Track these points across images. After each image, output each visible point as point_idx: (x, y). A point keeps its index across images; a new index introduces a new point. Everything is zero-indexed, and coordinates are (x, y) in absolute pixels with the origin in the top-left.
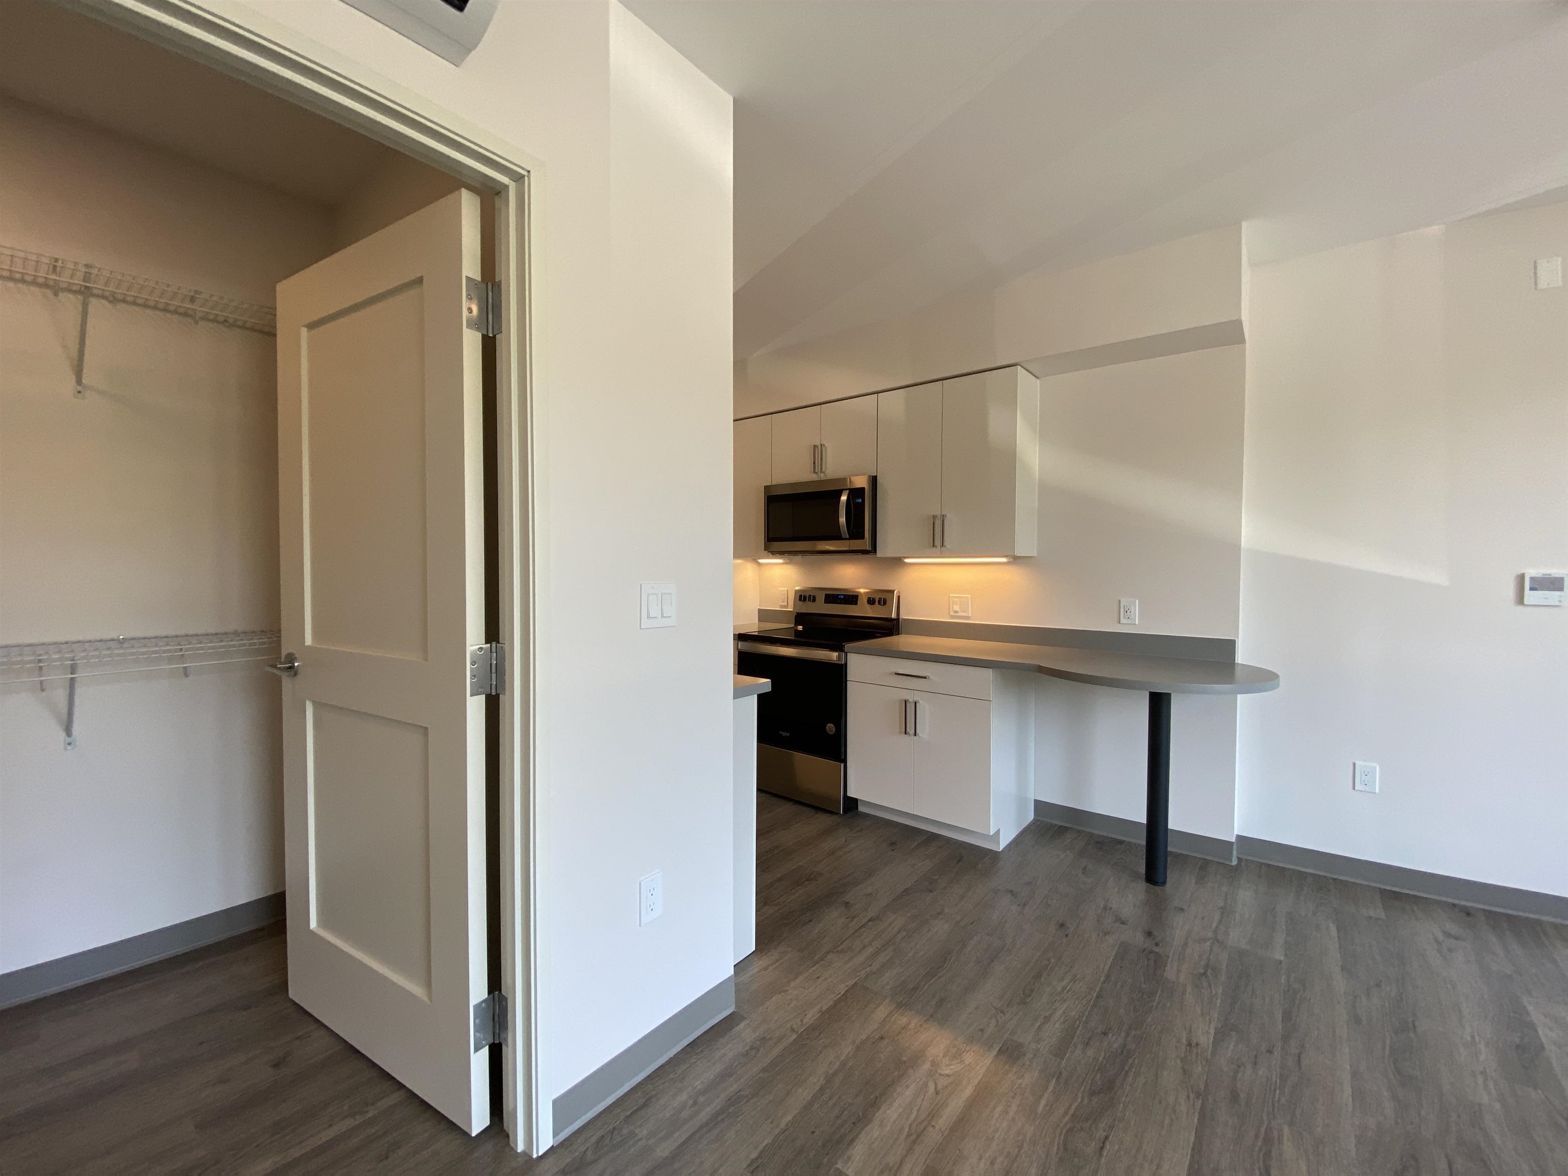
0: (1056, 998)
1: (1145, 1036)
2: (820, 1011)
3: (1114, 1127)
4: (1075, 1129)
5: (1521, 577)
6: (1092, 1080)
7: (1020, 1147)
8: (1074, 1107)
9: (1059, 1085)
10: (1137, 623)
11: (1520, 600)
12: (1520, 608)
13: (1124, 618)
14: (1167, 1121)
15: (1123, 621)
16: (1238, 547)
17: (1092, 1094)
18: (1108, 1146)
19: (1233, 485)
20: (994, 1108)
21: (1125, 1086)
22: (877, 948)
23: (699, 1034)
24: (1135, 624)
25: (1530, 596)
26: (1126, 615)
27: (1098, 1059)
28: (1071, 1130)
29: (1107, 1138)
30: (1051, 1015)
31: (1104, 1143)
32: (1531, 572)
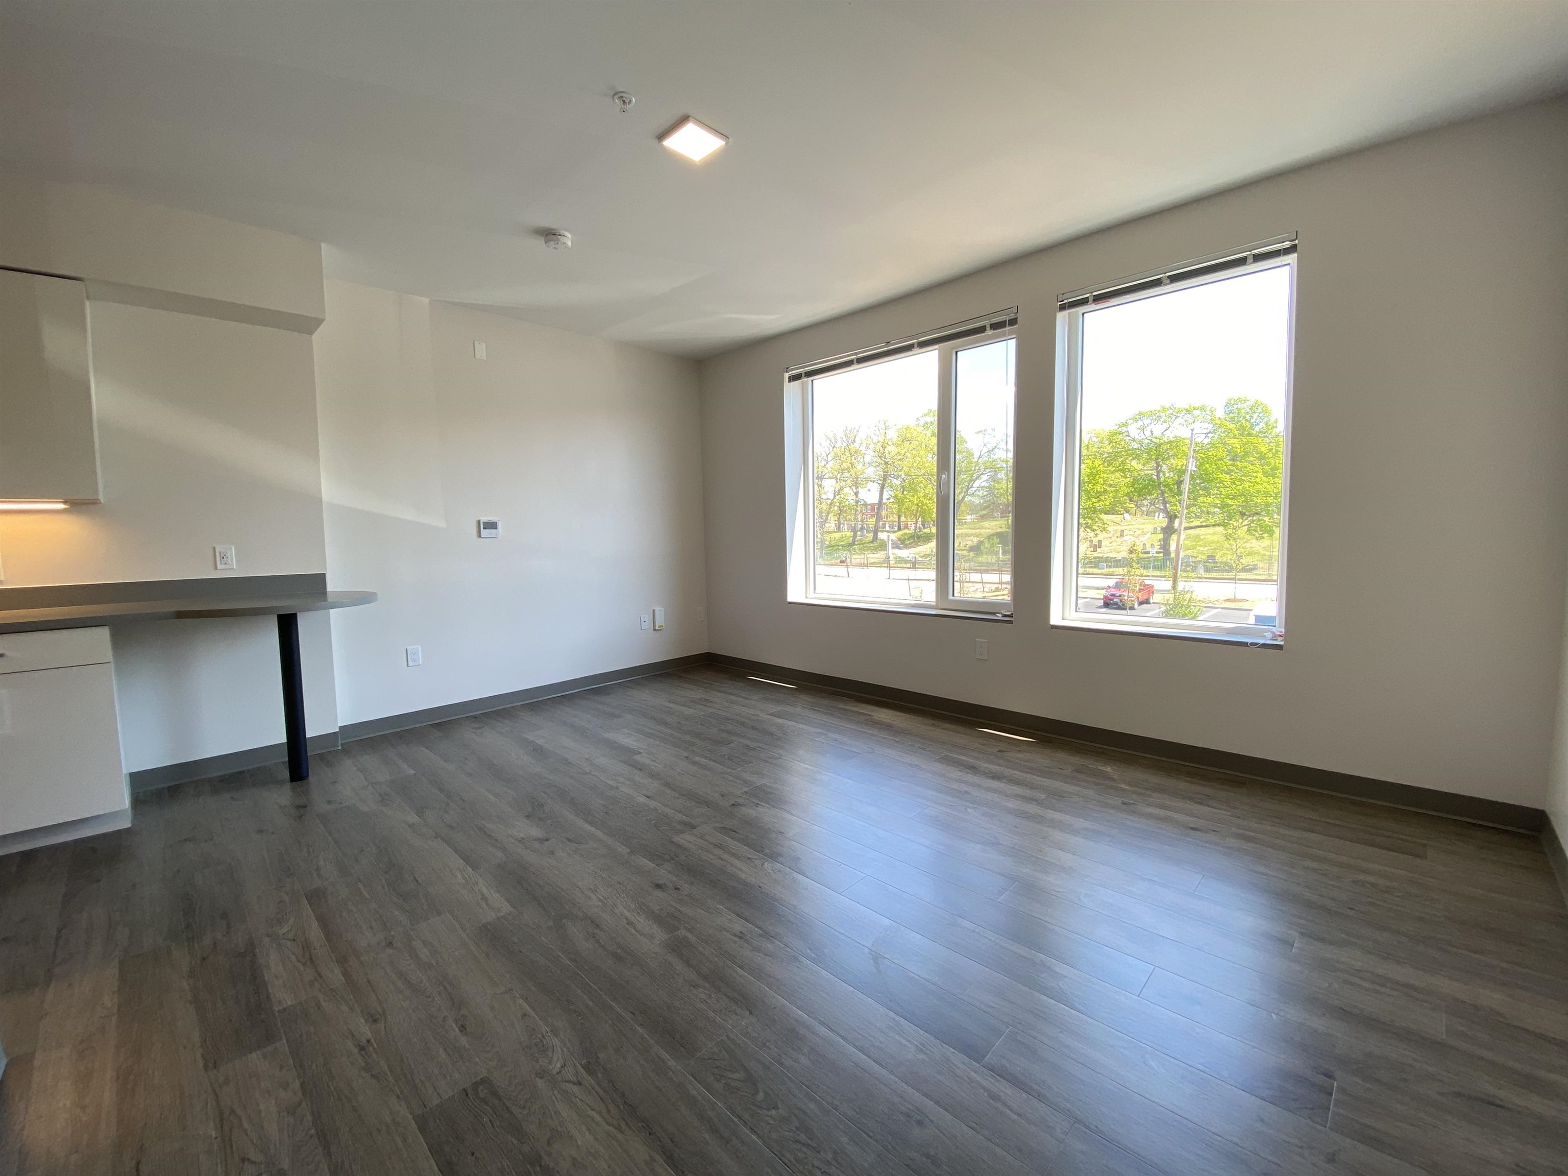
5: (479, 522)
10: (235, 567)
11: (479, 536)
12: (480, 539)
13: (221, 563)
15: (219, 566)
16: (321, 499)
19: (312, 452)
24: (233, 569)
25: (484, 533)
26: (222, 561)
32: (484, 519)
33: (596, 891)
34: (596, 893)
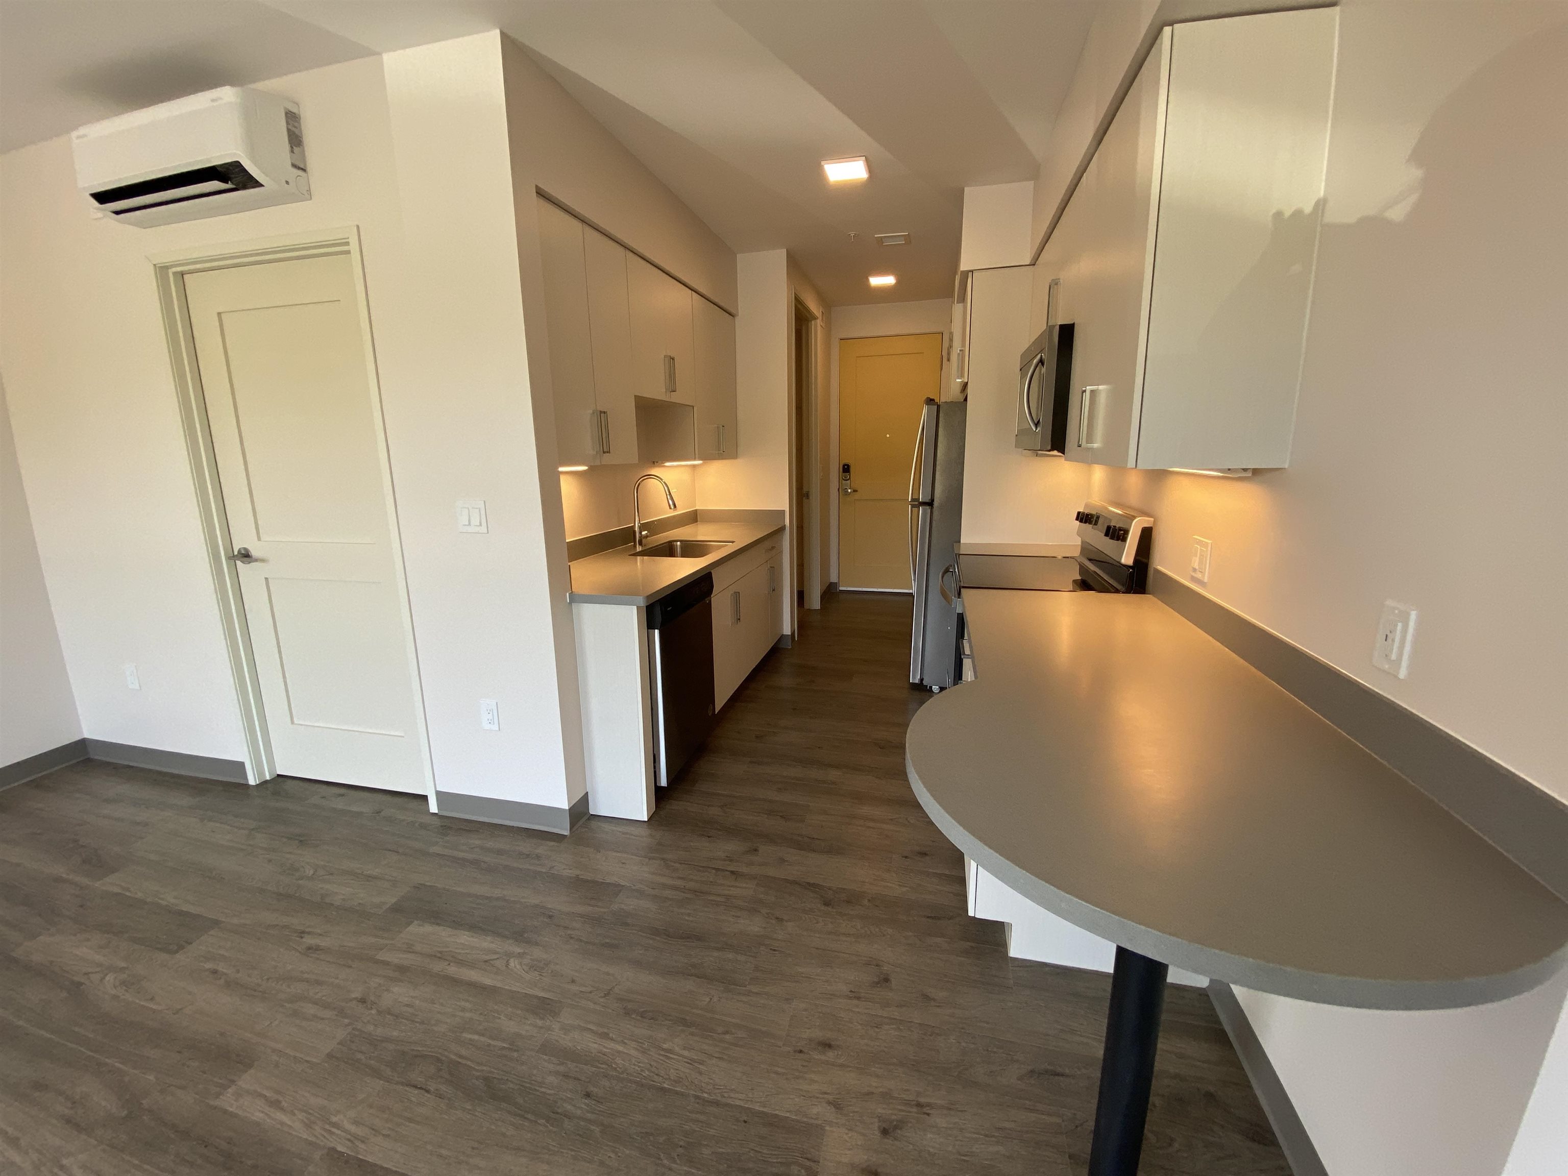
0: (645, 1042)
1: (591, 1142)
2: (577, 875)
3: (441, 1098)
4: (440, 1064)
6: (507, 1079)
7: (422, 1023)
8: (469, 1063)
9: (499, 1050)
14: (444, 1152)
17: (486, 1079)
18: (416, 1092)
20: (467, 1001)
21: (499, 1112)
22: (684, 887)
23: (541, 829)
27: (541, 1087)
28: (439, 1060)
29: (428, 1091)
30: (612, 1039)
31: (421, 1088)
33: (349, 1140)
34: (349, 1137)
